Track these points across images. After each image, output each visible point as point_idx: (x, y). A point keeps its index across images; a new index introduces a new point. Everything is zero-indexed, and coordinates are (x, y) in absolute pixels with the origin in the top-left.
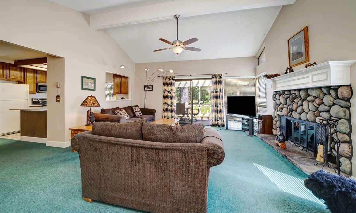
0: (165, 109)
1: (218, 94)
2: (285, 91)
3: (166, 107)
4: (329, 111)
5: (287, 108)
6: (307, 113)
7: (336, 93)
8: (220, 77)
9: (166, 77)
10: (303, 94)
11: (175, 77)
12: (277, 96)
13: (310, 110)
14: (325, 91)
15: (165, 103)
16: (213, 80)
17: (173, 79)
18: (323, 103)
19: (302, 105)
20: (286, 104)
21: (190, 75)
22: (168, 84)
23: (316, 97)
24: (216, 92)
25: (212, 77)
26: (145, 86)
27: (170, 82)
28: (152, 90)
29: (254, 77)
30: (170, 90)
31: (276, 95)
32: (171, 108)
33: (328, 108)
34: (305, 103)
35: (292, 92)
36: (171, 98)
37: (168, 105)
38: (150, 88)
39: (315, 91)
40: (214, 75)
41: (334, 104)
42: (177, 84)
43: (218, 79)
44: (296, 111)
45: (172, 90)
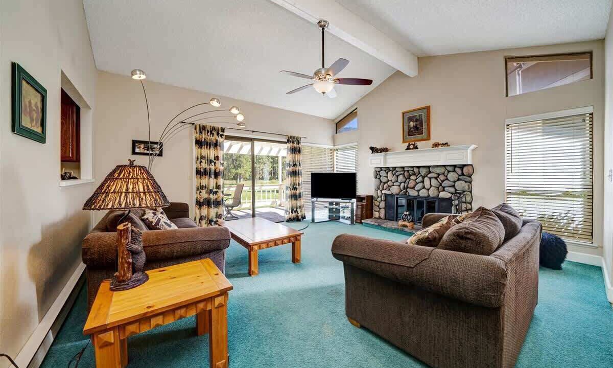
0: (202, 201)
1: (297, 168)
2: (396, 167)
3: (204, 195)
4: (454, 186)
5: (399, 186)
6: (428, 190)
7: (462, 170)
8: (299, 143)
9: (204, 128)
10: (423, 172)
11: (223, 130)
12: (383, 173)
13: (431, 186)
14: (450, 169)
15: (202, 187)
16: (289, 145)
17: (221, 133)
18: (447, 179)
19: (423, 182)
20: (397, 181)
21: (253, 131)
22: (209, 145)
23: (439, 174)
24: (294, 165)
25: (288, 140)
26: (134, 142)
27: (213, 138)
28: (160, 155)
29: (332, 147)
30: (212, 157)
31: (379, 172)
32: (215, 196)
33: (453, 184)
34: (426, 179)
35: (406, 169)
36: (217, 174)
37: (211, 191)
38: (152, 149)
39: (439, 168)
40: (291, 137)
41: (459, 179)
42: (227, 144)
43: (296, 145)
44: (413, 188)
45: (217, 158)
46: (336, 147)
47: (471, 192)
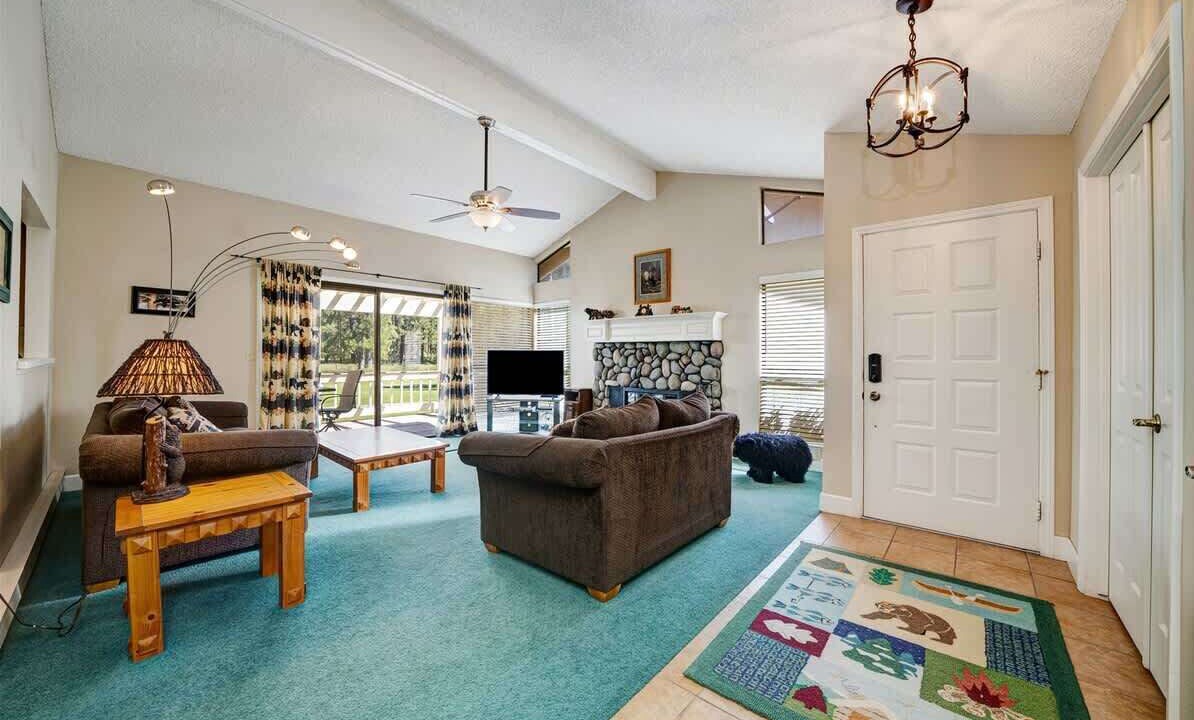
0: (273, 399)
1: (462, 343)
2: (624, 343)
3: (278, 388)
4: (698, 373)
5: (629, 373)
6: (667, 379)
7: (709, 349)
8: (466, 297)
9: (281, 267)
10: (661, 350)
11: (318, 272)
12: (606, 352)
13: (671, 373)
14: (694, 346)
15: (275, 375)
16: (448, 301)
17: (313, 277)
18: (691, 362)
19: (660, 366)
20: (626, 366)
21: (378, 275)
22: (289, 298)
23: (681, 355)
24: (457, 337)
25: (446, 292)
26: (136, 291)
27: (298, 287)
28: (191, 314)
29: (529, 305)
30: (296, 320)
31: (601, 350)
32: (300, 391)
33: (698, 369)
34: (665, 362)
35: (638, 346)
36: (304, 352)
37: (292, 382)
38: (175, 304)
39: (680, 346)
40: (451, 287)
41: (705, 363)
42: (326, 297)
43: (462, 302)
44: (648, 376)
45: (305, 322)
46: (537, 307)
47: (720, 381)
